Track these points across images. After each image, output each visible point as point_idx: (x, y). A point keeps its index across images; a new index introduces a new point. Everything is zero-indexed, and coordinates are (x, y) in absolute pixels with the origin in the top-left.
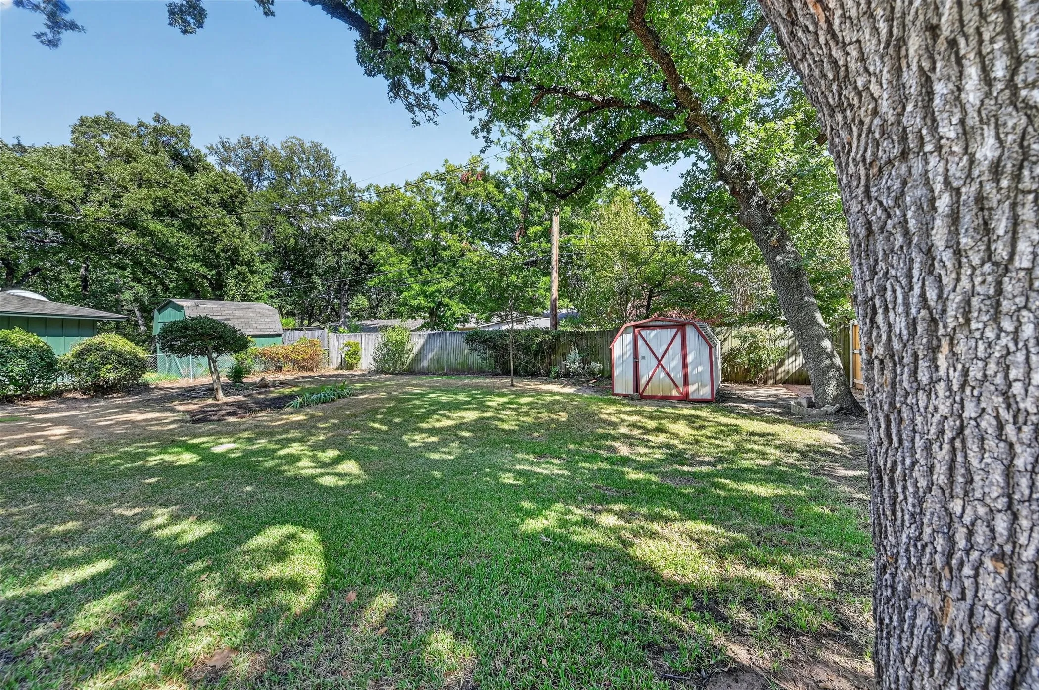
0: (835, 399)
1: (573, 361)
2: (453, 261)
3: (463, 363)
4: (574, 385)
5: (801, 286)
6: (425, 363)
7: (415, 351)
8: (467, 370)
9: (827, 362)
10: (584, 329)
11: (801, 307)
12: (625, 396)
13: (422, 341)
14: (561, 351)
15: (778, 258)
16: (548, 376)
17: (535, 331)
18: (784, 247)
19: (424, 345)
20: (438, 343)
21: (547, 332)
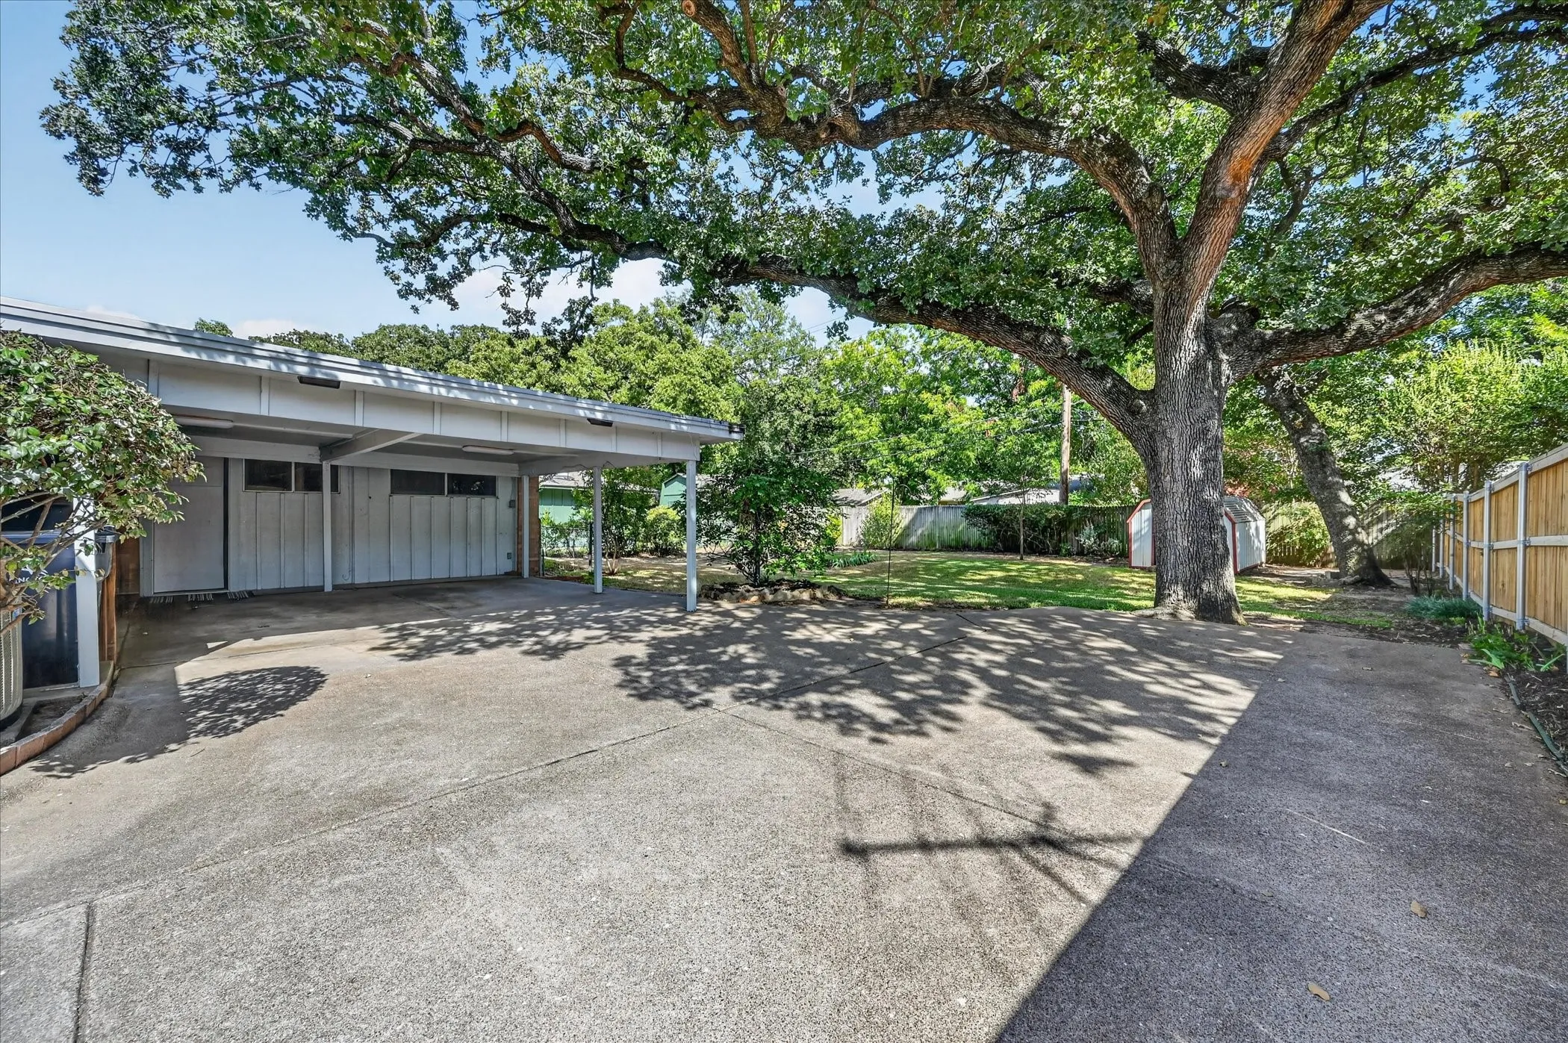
0: (1356, 572)
1: (1088, 537)
2: (936, 424)
3: (957, 541)
4: (1087, 561)
5: (1324, 466)
6: (913, 539)
7: (903, 525)
8: (960, 546)
9: (1350, 537)
10: (1101, 504)
11: (1325, 486)
12: (1143, 569)
13: (910, 516)
14: (1073, 527)
15: (1302, 440)
16: (1057, 553)
17: (1045, 507)
18: (1309, 429)
19: (913, 521)
20: (929, 518)
21: (1057, 506)
